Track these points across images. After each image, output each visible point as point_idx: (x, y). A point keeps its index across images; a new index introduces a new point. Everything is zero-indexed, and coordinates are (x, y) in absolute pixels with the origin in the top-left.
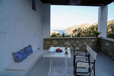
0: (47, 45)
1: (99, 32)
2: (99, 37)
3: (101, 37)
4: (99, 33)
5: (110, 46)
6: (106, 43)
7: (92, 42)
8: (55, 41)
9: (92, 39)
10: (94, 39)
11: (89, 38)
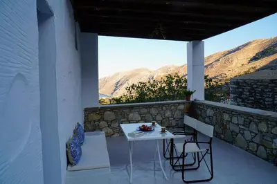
0: (92, 123)
1: (191, 90)
2: (191, 99)
3: (195, 100)
4: (192, 93)
5: (215, 115)
6: (208, 112)
7: (180, 110)
8: (109, 112)
9: (179, 104)
10: (184, 103)
11: (174, 104)
